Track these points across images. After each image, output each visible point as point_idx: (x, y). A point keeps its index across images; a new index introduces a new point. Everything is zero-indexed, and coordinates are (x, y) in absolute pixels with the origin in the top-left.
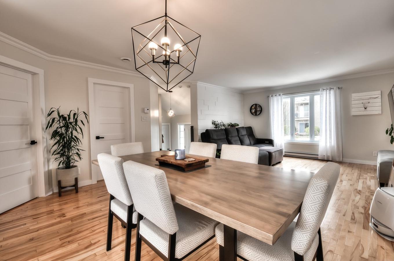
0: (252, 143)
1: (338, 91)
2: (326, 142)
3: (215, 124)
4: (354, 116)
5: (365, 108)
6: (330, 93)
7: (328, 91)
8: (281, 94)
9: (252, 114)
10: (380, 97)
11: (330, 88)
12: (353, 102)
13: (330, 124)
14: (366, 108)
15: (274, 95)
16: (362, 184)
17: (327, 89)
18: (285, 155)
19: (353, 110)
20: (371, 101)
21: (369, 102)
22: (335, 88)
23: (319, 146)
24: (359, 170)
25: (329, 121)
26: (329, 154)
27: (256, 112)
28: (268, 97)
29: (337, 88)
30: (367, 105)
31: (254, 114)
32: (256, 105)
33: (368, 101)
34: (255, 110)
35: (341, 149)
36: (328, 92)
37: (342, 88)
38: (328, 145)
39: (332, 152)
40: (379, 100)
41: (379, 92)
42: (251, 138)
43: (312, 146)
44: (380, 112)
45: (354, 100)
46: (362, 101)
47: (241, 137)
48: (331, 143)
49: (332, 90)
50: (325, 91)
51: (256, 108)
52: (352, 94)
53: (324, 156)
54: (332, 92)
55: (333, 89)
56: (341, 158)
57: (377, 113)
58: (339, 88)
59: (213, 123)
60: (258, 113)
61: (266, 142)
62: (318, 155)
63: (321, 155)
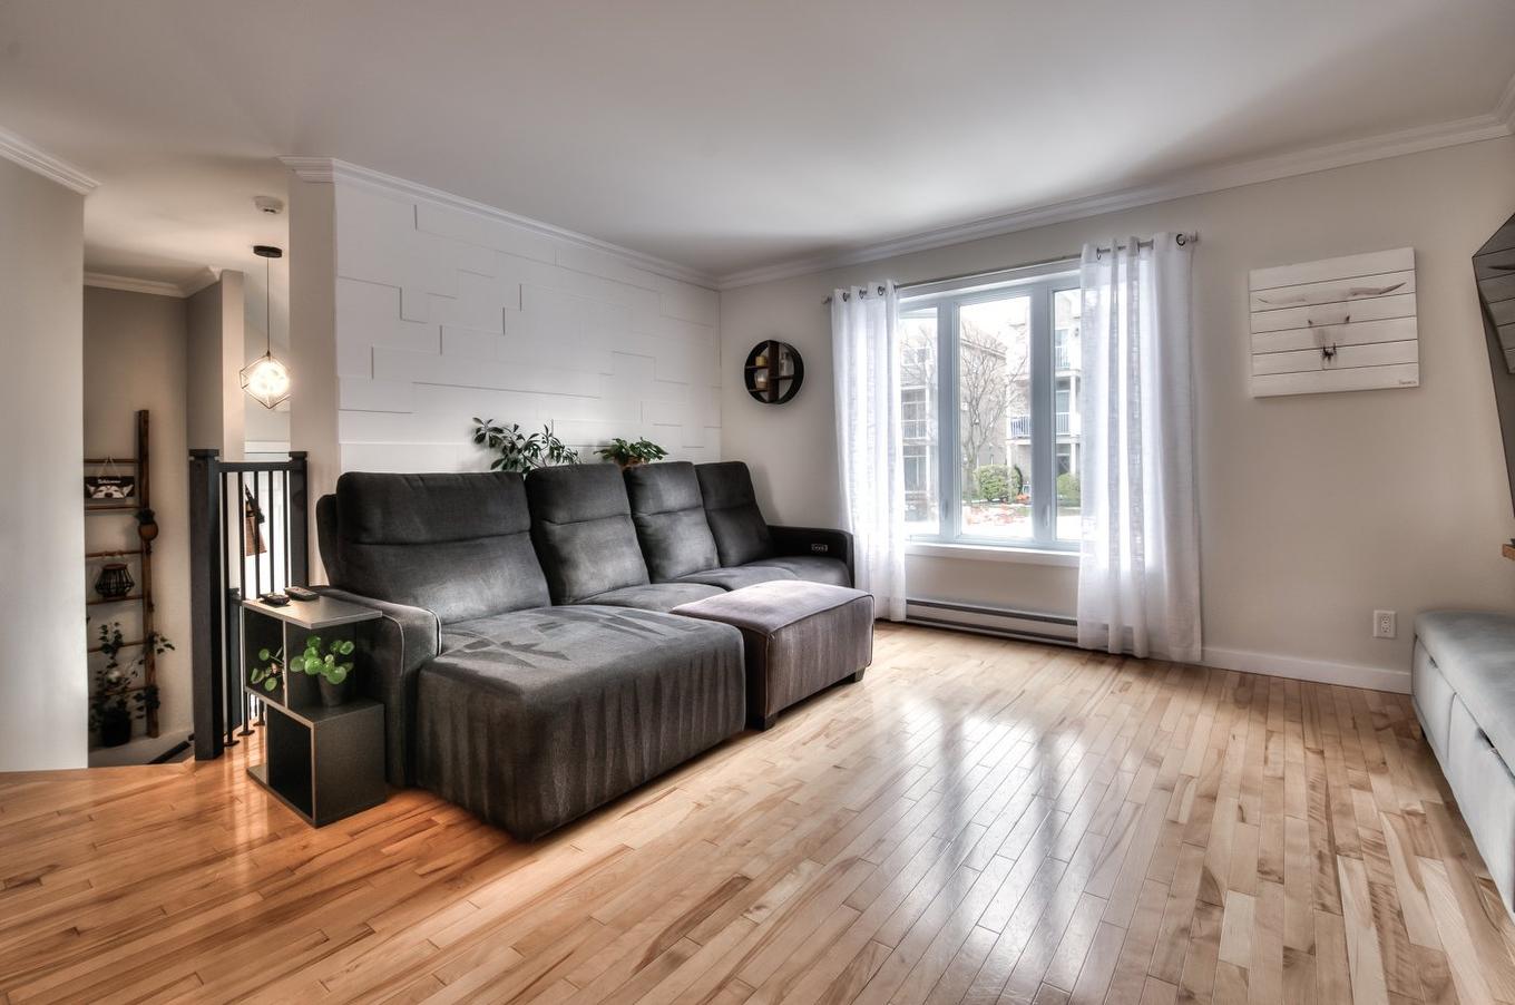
0: (733, 553)
1: (1176, 255)
2: (1115, 553)
3: (494, 443)
4: (1262, 399)
5: (1327, 355)
6: (1133, 276)
7: (1123, 257)
8: (890, 284)
9: (756, 395)
10: (1411, 285)
11: (1133, 239)
12: (1258, 321)
13: (1137, 447)
14: (1330, 350)
15: (854, 291)
16: (1373, 930)
17: (1120, 248)
18: (908, 617)
19: (1260, 364)
20: (1356, 308)
21: (1348, 318)
22: (1159, 238)
23: (1078, 569)
24: (1311, 745)
25: (1130, 434)
26: (1132, 620)
27: (774, 382)
28: (829, 300)
29: (1170, 235)
30: (1334, 335)
31: (765, 396)
32: (772, 345)
33: (1337, 310)
34: (766, 371)
35: (1195, 592)
36: (1123, 268)
37: (1196, 239)
38: (1126, 565)
39: (1144, 612)
40: (1406, 302)
41: (1404, 256)
42: (726, 528)
43: (1046, 572)
44: (1410, 376)
45: (1267, 306)
46: (1306, 313)
47: (656, 523)
48: (1143, 556)
49: (1144, 252)
50: (1107, 259)
51: (773, 364)
52: (1252, 273)
53: (1106, 627)
54: (1145, 265)
55: (1150, 244)
56: (1197, 647)
57: (1392, 378)
58: (1181, 241)
59: (480, 439)
60: (784, 389)
61: (815, 547)
62: (1074, 623)
63: (1092, 625)
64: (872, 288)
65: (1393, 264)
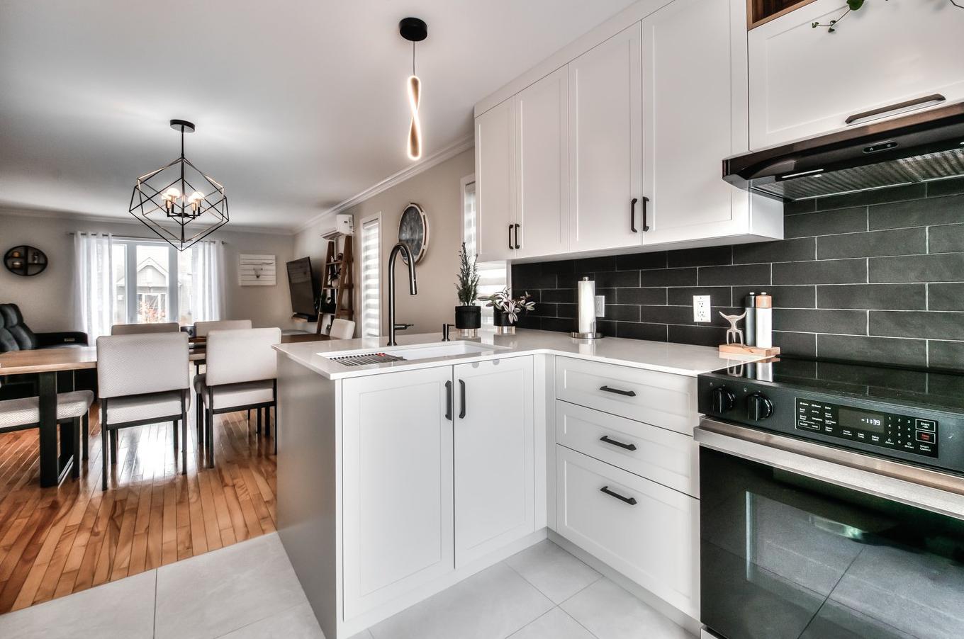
1: (221, 246)
4: (240, 286)
5: (258, 277)
9: (12, 270)
10: (275, 263)
12: (241, 266)
15: (89, 233)
19: (241, 277)
20: (263, 267)
21: (262, 269)
22: (217, 241)
25: (209, 294)
27: (25, 267)
28: (73, 234)
29: (220, 241)
30: (260, 272)
31: (20, 272)
32: (27, 248)
33: (260, 267)
34: (21, 260)
36: (207, 247)
40: (274, 267)
41: (273, 257)
44: (273, 283)
45: (243, 264)
46: (253, 266)
49: (212, 244)
50: (201, 243)
51: (24, 257)
52: (240, 255)
54: (213, 247)
55: (214, 242)
57: (271, 284)
58: (223, 243)
60: (32, 270)
61: (66, 340)
64: (100, 234)
65: (271, 258)
